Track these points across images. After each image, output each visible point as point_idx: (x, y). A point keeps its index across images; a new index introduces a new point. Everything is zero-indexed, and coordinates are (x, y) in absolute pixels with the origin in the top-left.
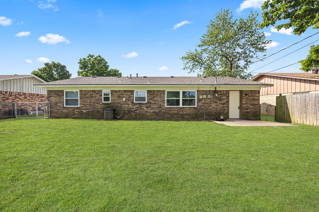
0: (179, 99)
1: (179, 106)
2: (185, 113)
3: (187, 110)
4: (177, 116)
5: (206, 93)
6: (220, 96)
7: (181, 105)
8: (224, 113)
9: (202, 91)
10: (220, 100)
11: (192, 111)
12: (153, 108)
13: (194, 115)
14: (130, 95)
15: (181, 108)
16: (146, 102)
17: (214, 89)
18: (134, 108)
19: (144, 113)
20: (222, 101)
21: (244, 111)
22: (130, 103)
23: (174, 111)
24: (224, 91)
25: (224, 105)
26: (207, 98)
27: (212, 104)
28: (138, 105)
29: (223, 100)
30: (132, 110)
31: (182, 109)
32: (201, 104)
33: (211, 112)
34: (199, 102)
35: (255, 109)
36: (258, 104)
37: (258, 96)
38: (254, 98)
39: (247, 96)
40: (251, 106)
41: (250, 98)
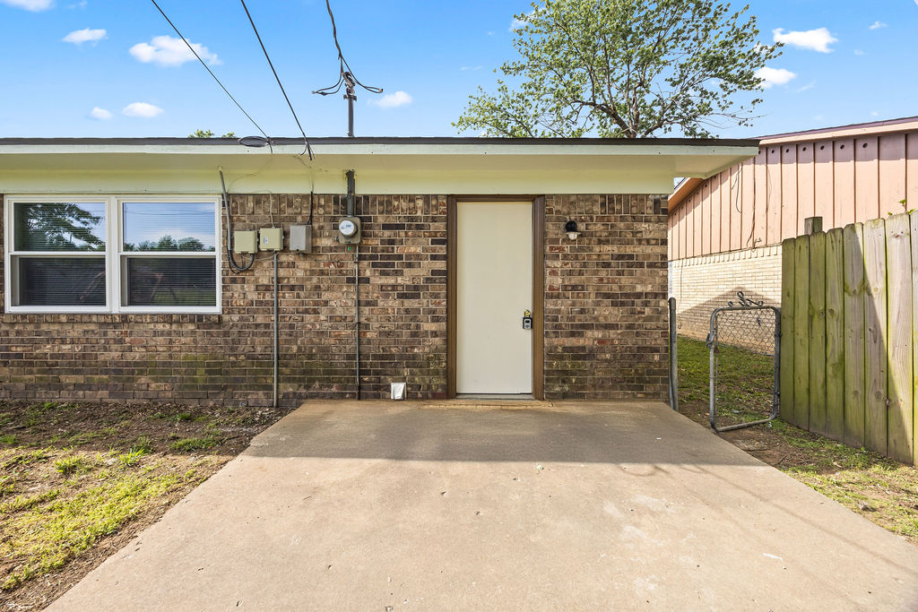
0: (102, 261)
1: (103, 304)
2: (137, 355)
3: (156, 333)
4: (80, 379)
5: (289, 211)
6: (387, 234)
7: (114, 304)
8: (412, 361)
9: (259, 199)
10: (386, 263)
11: (187, 344)
13: (201, 375)
15: (109, 322)
17: (341, 189)
20: (398, 273)
21: (556, 341)
23: (63, 342)
24: (411, 198)
25: (409, 303)
26: (285, 249)
27: (325, 296)
29: (410, 265)
31: (115, 325)
32: (253, 296)
33: (325, 350)
34: (234, 281)
35: (630, 327)
36: (656, 295)
37: (658, 235)
38: (629, 250)
39: (573, 236)
40: (607, 312)
41: (597, 249)
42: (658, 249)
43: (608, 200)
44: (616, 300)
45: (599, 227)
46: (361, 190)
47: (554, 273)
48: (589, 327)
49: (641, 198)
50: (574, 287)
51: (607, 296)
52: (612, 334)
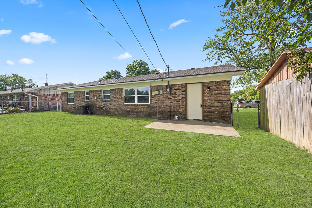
0: (135, 97)
1: (135, 103)
2: (139, 110)
3: (142, 107)
4: (132, 114)
5: (159, 88)
6: (175, 91)
7: (136, 103)
8: (179, 112)
9: (155, 86)
10: (174, 96)
11: (145, 109)
12: (114, 106)
13: (147, 114)
14: (100, 94)
15: (136, 105)
16: (110, 100)
17: (167, 84)
18: (102, 105)
19: (109, 109)
20: (177, 97)
21: (206, 110)
22: (100, 101)
23: (130, 108)
24: (179, 85)
25: (178, 103)
26: (159, 94)
27: (165, 101)
28: (105, 103)
29: (178, 96)
30: (101, 107)
31: (137, 106)
32: (154, 102)
33: (165, 110)
34: (152, 99)
35: (222, 107)
36: (228, 101)
37: (228, 88)
38: (221, 92)
39: (208, 90)
40: (216, 104)
41: (214, 92)
42: (228, 91)
43: (216, 82)
44: (218, 102)
45: (215, 87)
46: (170, 84)
47: (205, 97)
48: (213, 107)
49: (224, 81)
50: (209, 99)
51: (216, 101)
52: (218, 108)
